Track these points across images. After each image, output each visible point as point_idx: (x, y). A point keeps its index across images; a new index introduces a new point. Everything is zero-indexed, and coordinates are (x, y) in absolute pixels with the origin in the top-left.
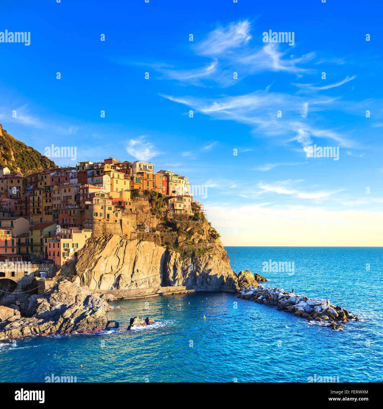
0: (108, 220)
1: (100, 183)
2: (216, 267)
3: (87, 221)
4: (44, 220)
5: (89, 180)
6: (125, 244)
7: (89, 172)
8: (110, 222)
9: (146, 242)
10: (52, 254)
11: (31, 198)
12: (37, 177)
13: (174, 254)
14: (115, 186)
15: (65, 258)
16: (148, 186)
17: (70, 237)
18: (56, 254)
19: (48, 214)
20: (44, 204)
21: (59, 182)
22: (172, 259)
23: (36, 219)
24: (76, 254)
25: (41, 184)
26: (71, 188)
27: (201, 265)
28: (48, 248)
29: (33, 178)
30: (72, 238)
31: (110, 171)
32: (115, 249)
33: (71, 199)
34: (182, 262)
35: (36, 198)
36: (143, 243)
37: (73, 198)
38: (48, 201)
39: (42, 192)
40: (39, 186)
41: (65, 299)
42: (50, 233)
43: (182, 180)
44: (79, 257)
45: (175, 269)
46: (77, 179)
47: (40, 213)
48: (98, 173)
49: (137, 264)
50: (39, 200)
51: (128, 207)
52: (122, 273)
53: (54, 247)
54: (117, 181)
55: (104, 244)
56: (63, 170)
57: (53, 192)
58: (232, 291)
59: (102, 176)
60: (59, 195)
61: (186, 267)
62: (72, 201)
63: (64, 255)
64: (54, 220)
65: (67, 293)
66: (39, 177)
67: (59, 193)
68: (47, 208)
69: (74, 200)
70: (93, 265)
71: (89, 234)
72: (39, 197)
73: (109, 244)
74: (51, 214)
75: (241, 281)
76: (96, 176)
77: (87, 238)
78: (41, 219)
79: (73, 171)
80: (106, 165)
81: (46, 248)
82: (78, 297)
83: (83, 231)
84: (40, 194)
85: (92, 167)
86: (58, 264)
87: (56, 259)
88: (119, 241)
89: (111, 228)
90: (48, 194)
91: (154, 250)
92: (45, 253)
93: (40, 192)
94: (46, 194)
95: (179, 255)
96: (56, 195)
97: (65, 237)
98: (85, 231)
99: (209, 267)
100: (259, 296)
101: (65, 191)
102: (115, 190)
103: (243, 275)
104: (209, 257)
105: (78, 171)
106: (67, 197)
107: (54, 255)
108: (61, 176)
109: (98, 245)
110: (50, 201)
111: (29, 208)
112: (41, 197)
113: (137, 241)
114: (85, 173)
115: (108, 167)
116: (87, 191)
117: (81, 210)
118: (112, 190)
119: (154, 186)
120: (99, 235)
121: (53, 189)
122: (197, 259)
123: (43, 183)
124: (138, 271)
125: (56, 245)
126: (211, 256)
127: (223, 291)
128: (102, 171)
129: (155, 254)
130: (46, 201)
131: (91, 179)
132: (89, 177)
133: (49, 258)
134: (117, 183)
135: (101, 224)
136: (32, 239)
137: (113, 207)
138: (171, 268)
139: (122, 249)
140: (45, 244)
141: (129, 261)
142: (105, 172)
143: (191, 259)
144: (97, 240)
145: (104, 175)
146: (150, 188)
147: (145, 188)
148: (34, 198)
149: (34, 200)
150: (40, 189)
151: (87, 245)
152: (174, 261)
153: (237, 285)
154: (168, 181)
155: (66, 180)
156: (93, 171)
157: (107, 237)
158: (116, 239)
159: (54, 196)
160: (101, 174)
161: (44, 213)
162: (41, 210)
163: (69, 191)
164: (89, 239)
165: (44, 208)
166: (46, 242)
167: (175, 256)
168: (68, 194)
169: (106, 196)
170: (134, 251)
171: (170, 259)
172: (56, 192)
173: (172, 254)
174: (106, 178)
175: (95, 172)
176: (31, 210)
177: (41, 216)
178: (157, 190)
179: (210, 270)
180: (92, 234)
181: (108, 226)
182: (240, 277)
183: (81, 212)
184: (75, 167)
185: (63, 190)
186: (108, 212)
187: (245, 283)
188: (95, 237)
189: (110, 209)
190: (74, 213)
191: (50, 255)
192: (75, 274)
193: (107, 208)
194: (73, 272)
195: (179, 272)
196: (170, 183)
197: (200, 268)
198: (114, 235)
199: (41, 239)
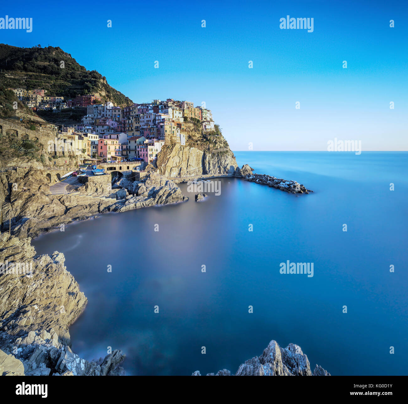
0: (173, 135)
1: (166, 113)
2: (230, 162)
3: (161, 135)
4: (135, 135)
5: (160, 111)
6: (183, 149)
7: (160, 106)
8: (174, 136)
9: (193, 148)
10: (142, 155)
11: (127, 121)
12: (130, 109)
13: (208, 155)
14: (175, 114)
15: (150, 158)
16: (192, 115)
17: (153, 145)
18: (145, 155)
19: (137, 131)
20: (135, 125)
21: (143, 112)
22: (207, 157)
23: (130, 134)
24: (157, 156)
25: (132, 113)
26: (150, 116)
27: (222, 161)
28: (140, 152)
29: (128, 110)
30: (154, 146)
31: (172, 106)
32: (178, 152)
33: (150, 122)
34: (212, 160)
35: (130, 121)
36: (192, 148)
37: (152, 121)
38: (137, 123)
39: (133, 118)
40: (131, 114)
41: (154, 183)
42: (140, 142)
43: (208, 112)
44: (158, 157)
45: (209, 164)
46: (153, 111)
47: (133, 130)
48: (165, 106)
49: (189, 161)
50: (132, 122)
51: (182, 127)
52: (182, 167)
53: (144, 151)
54: (176, 112)
55: (172, 149)
56: (144, 105)
57: (140, 118)
58: (240, 176)
59: (168, 108)
60: (143, 120)
61: (215, 162)
62: (151, 124)
63: (150, 156)
64: (140, 134)
65: (155, 180)
66: (131, 109)
67: (143, 118)
68: (136, 127)
69: (152, 122)
70: (166, 162)
71: (163, 143)
72: (132, 121)
73: (174, 149)
74: (139, 131)
75: (244, 171)
76: (164, 109)
77: (162, 145)
78: (133, 134)
79: (151, 105)
80: (169, 103)
81: (138, 151)
82: (161, 182)
83: (160, 141)
84: (133, 119)
85: (161, 104)
86: (147, 161)
87: (145, 159)
88: (179, 147)
89: (175, 139)
90: (137, 119)
91: (198, 153)
92: (137, 154)
93: (133, 117)
94: (136, 119)
95: (210, 155)
96: (142, 120)
97: (150, 145)
98: (161, 141)
99: (227, 163)
100: (257, 179)
101: (147, 117)
102: (175, 117)
103: (245, 167)
104: (226, 156)
105: (154, 106)
106: (148, 121)
107: (144, 156)
108: (144, 109)
109: (168, 150)
110: (138, 123)
111: (126, 127)
112: (133, 120)
113: (188, 148)
114: (158, 107)
115: (170, 104)
116: (160, 117)
117: (157, 128)
118: (173, 117)
119: (195, 115)
120: (169, 143)
121: (140, 116)
122: (220, 158)
123: (133, 112)
124: (190, 165)
125: (145, 150)
126: (227, 156)
127: (235, 177)
128: (167, 106)
129: (198, 155)
130: (136, 123)
131: (161, 110)
132: (160, 109)
133: (141, 158)
134: (176, 113)
135: (170, 137)
136: (130, 146)
137: (176, 127)
138: (207, 163)
139: (181, 152)
140: (138, 149)
141: (185, 159)
142: (169, 106)
143: (217, 158)
144: (168, 146)
145: (169, 108)
146: (193, 116)
147: (190, 116)
148: (129, 121)
149: (129, 123)
150: (132, 116)
151: (162, 150)
152: (208, 159)
153: (242, 173)
154: (202, 112)
155: (147, 111)
156: (162, 105)
157: (173, 145)
158: (177, 146)
159: (140, 120)
160: (167, 108)
161: (135, 131)
162: (133, 129)
163: (150, 117)
164: (163, 146)
165: (135, 127)
166: (138, 148)
167: (208, 156)
168: (148, 119)
169: (171, 120)
170: (187, 153)
171: (206, 158)
172: (142, 118)
173: (207, 155)
174: (170, 110)
175: (163, 107)
176: (127, 129)
177: (132, 132)
178: (197, 117)
179: (228, 164)
180: (165, 143)
181: (173, 138)
182: (243, 168)
183: (157, 130)
184: (151, 103)
185: (146, 116)
186: (173, 129)
187: (246, 172)
188: (166, 145)
189: (174, 128)
190: (153, 130)
191: (141, 156)
192: (157, 167)
193: (172, 128)
194: (155, 166)
195: (211, 165)
196: (203, 113)
197: (222, 164)
198: (177, 144)
199: (135, 146)
